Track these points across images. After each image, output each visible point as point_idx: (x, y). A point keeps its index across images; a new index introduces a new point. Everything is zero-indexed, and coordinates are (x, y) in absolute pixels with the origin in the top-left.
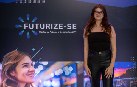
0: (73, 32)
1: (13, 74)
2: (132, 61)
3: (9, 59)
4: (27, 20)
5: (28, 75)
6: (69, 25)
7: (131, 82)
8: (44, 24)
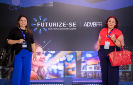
0: (74, 29)
6: (71, 24)
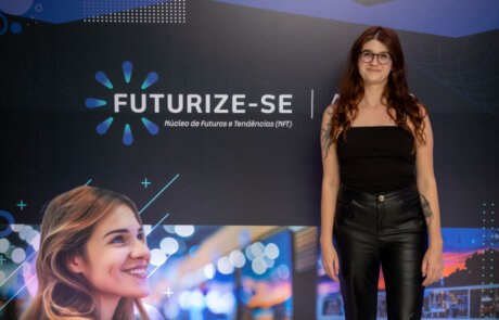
1: (77, 267)
3: (65, 214)
5: (126, 271)
7: (483, 299)
8: (181, 97)
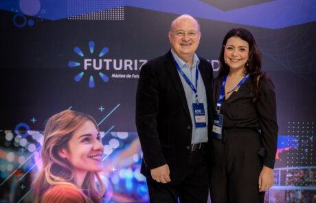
1: (63, 155)
2: (291, 134)
3: (57, 125)
4: (90, 51)
5: (91, 157)
7: (288, 175)
